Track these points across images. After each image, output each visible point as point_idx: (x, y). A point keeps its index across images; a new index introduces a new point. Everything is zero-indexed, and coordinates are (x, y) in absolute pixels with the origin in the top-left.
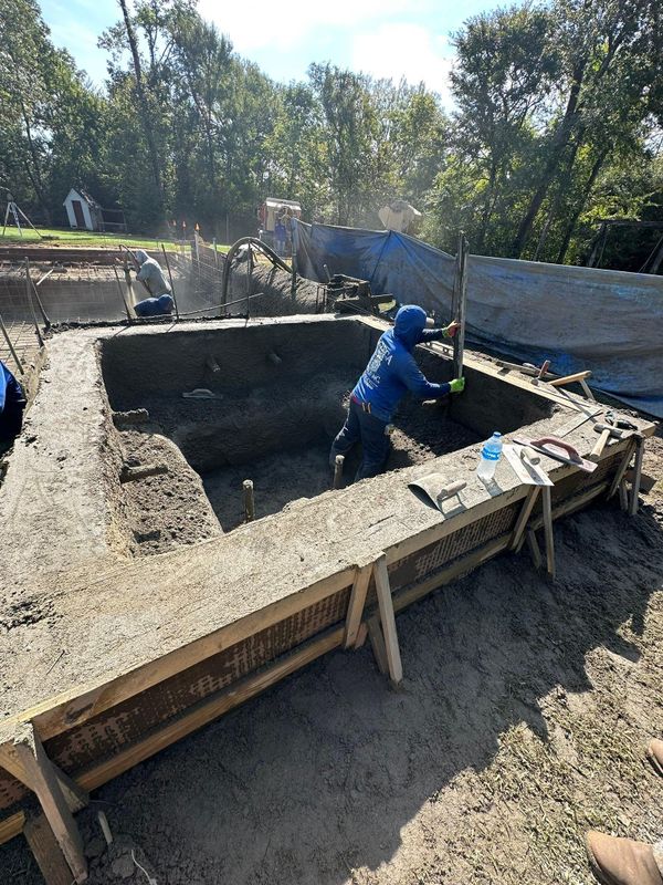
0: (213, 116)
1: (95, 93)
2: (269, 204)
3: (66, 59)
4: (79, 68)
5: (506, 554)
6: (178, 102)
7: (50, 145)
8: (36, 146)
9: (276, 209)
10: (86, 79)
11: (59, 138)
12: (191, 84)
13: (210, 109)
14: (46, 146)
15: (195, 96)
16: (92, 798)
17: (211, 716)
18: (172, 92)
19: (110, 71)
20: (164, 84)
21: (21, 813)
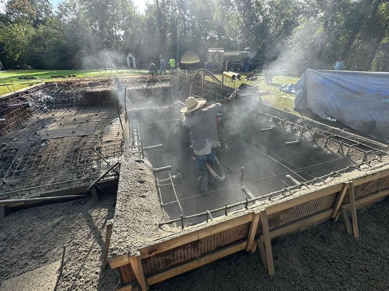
0: (186, 16)
1: (141, 14)
2: (209, 51)
3: (131, 3)
4: (135, 6)
5: (331, 220)
6: (173, 13)
7: (123, 37)
8: (117, 38)
9: (213, 52)
10: (138, 10)
11: (126, 34)
12: (178, 5)
13: (185, 13)
14: (121, 37)
15: (179, 9)
16: (150, 288)
17: (192, 267)
18: (170, 9)
19: (147, 5)
20: (167, 6)
21: (130, 286)
